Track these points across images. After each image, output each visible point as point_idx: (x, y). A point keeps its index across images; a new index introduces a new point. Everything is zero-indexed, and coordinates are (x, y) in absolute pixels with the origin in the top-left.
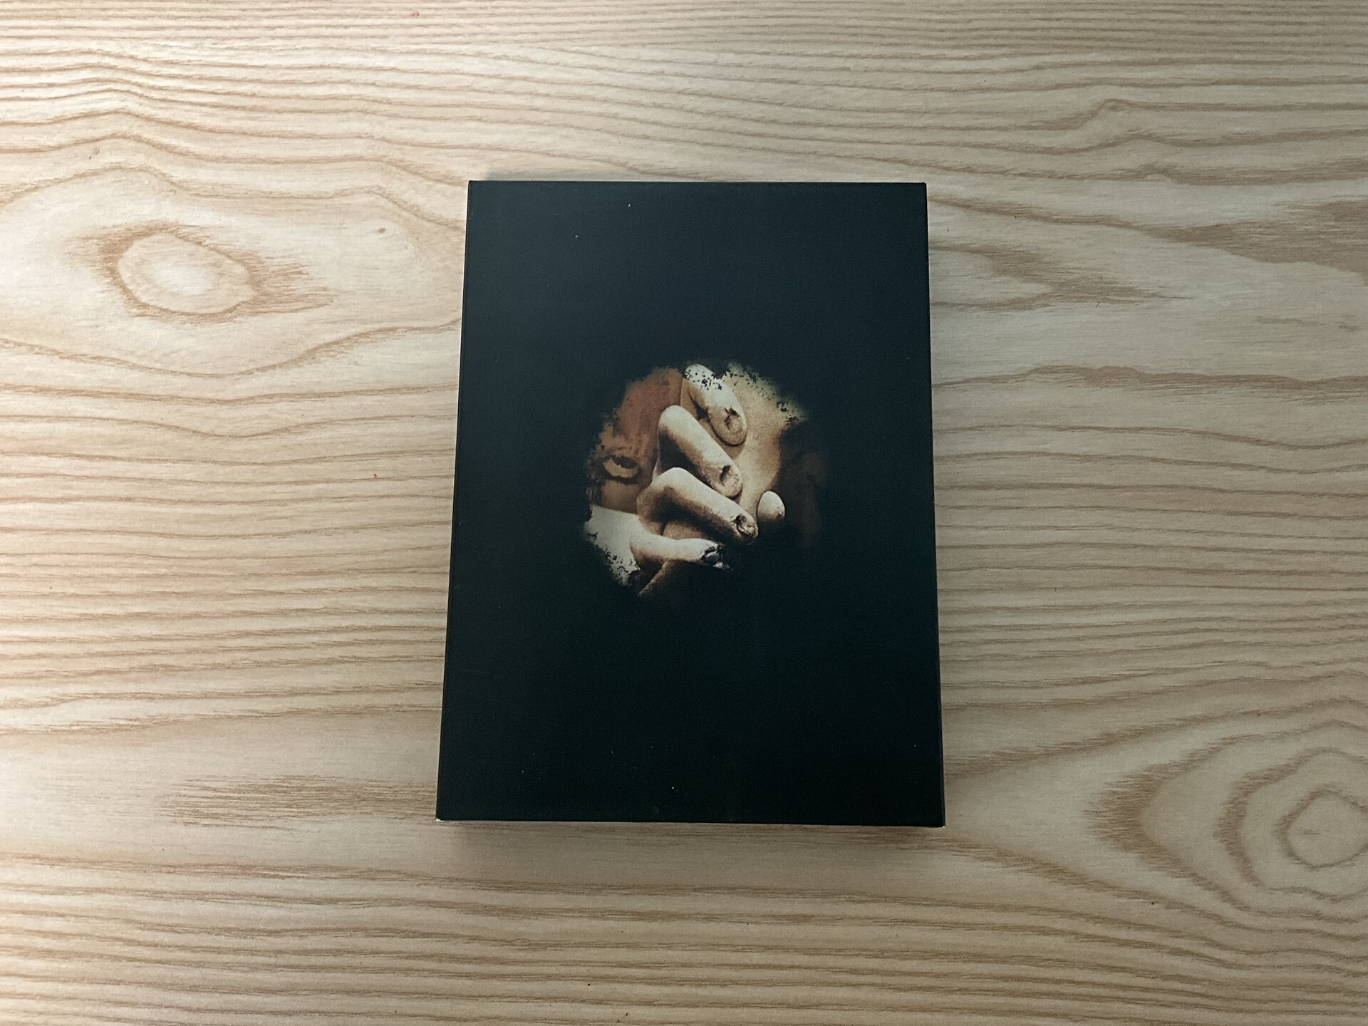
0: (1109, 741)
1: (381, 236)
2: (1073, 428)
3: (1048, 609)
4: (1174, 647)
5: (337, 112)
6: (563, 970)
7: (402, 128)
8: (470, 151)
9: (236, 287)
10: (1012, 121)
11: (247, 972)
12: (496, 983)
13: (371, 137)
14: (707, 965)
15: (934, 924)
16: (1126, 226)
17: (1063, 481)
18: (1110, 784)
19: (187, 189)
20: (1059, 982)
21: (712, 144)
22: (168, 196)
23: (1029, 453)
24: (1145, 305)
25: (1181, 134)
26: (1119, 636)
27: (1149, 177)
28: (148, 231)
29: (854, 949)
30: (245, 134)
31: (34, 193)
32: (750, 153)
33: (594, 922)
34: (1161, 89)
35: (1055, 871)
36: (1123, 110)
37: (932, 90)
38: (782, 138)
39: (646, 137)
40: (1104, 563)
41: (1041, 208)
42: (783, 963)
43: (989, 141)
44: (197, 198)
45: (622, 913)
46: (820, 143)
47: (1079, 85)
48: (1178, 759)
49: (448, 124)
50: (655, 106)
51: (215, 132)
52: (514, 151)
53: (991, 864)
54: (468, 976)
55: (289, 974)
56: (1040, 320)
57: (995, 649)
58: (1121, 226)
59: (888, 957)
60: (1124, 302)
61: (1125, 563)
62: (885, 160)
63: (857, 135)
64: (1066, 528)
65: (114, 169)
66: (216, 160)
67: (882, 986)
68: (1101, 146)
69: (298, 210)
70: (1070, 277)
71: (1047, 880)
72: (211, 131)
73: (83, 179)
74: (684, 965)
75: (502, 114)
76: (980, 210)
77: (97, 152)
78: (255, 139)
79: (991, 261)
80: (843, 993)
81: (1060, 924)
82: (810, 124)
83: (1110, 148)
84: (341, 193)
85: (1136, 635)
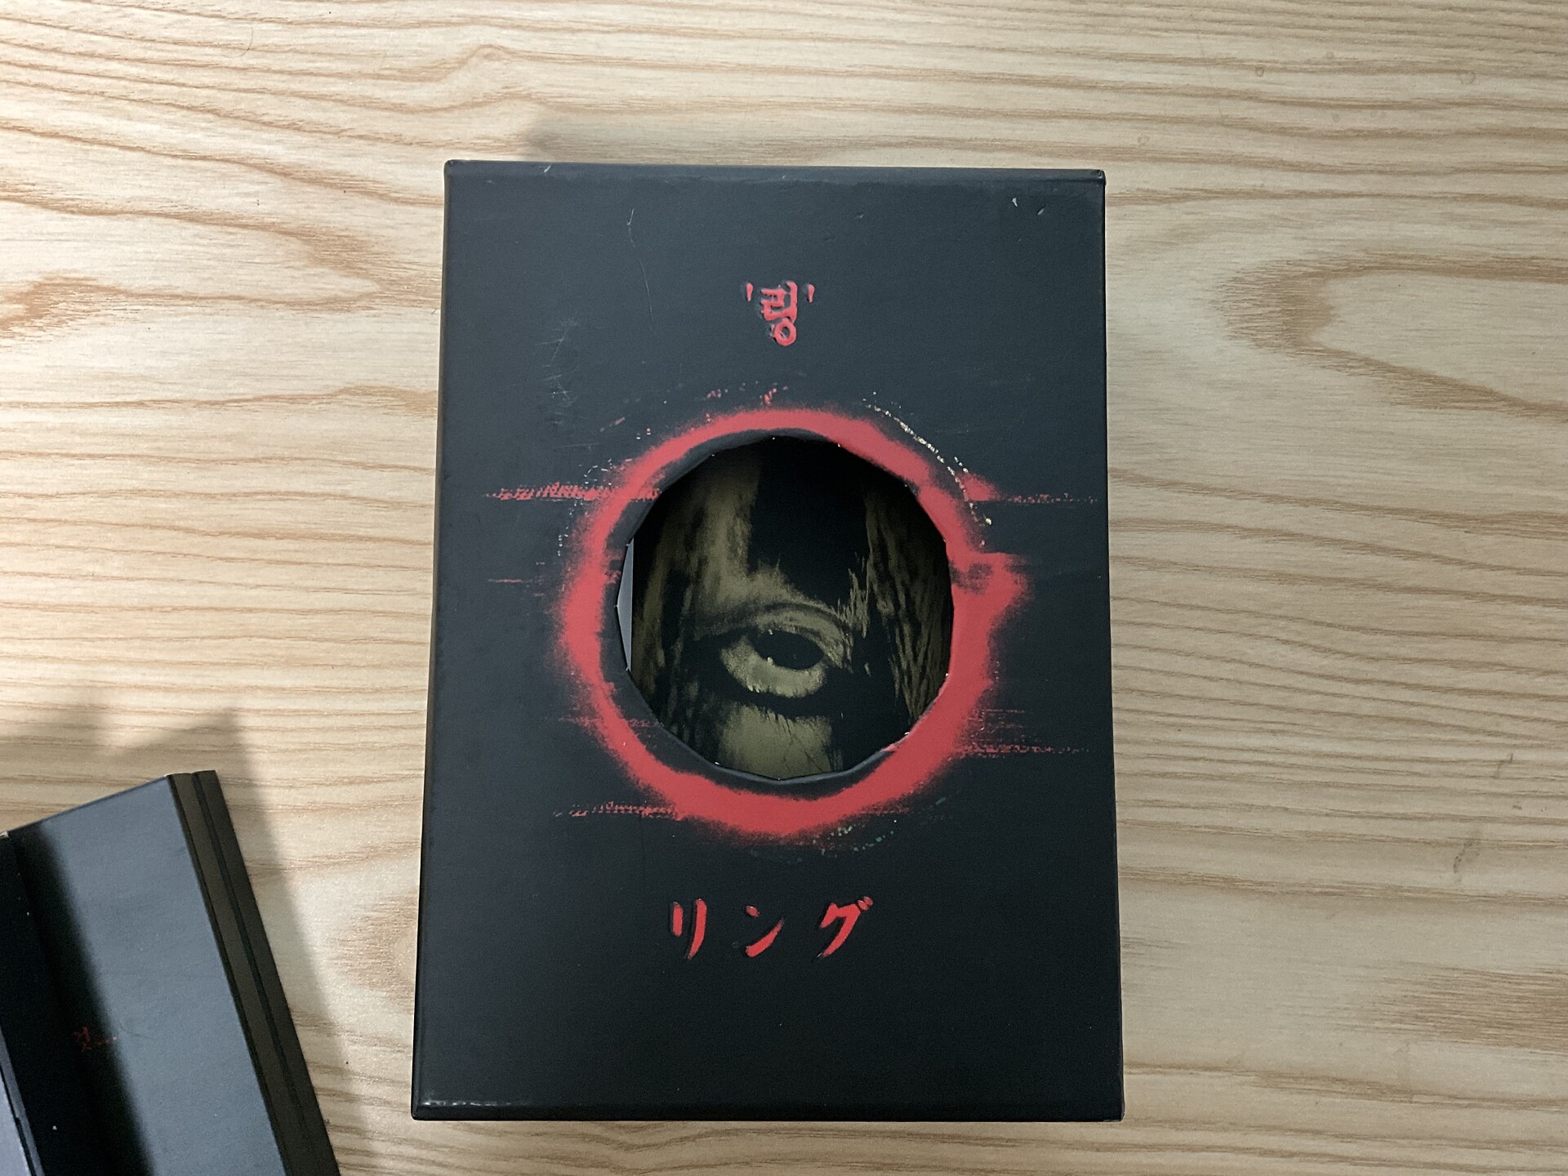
2: (383, 467)
10: (356, 67)
17: (362, 532)
23: (323, 495)
25: (569, 96)
34: (554, 35)
36: (499, 59)
38: (64, 72)
41: (378, 182)
43: (324, 90)
46: (109, 81)
47: (448, 24)
56: (360, 325)
63: (159, 73)
64: (356, 591)
68: (464, 105)
76: (302, 180)
79: (307, 248)
83: (476, 109)
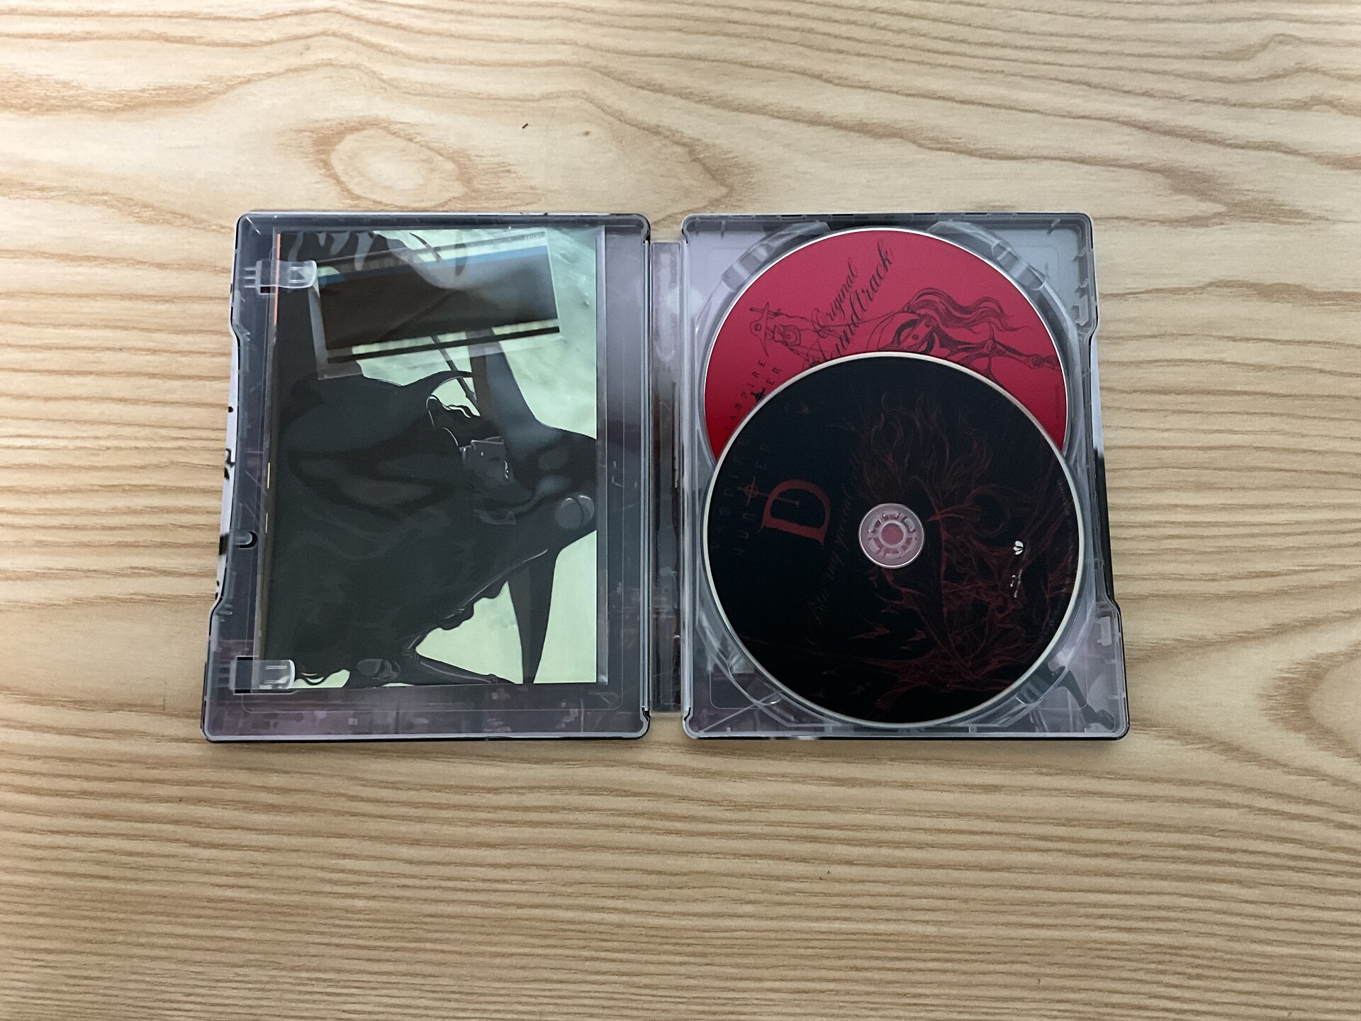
0: (1279, 631)
1: (586, 138)
3: (1225, 508)
4: (1340, 546)
5: (542, 18)
6: (767, 830)
7: (604, 36)
8: (671, 59)
9: (446, 183)
11: (467, 827)
12: (704, 840)
13: (575, 43)
14: (904, 829)
15: (1118, 796)
16: (1294, 152)
18: (1281, 670)
19: (397, 87)
20: (1234, 851)
21: (903, 60)
22: (379, 93)
24: (1312, 227)
26: (1289, 534)
27: (1315, 107)
28: (360, 126)
29: (1042, 818)
30: (452, 36)
31: (245, 86)
32: (940, 70)
33: (797, 787)
35: (1230, 749)
37: (1113, 18)
39: (840, 52)
40: (1276, 465)
42: (975, 829)
44: (407, 96)
45: (823, 778)
48: (1343, 649)
49: (650, 33)
50: (848, 22)
51: (423, 33)
52: (713, 61)
53: (1172, 742)
54: (679, 833)
55: (509, 829)
57: (1174, 544)
58: (1290, 153)
59: (1075, 826)
60: (1292, 223)
61: (1295, 466)
62: (1069, 82)
65: (326, 65)
66: (426, 60)
67: (1070, 852)
69: (506, 112)
70: (1243, 198)
71: (1224, 758)
72: (420, 32)
73: (295, 74)
74: (882, 828)
75: (703, 26)
77: (308, 48)
78: (463, 42)
80: (1034, 858)
81: (1234, 797)
82: (996, 45)
84: (547, 97)
85: (1306, 533)
